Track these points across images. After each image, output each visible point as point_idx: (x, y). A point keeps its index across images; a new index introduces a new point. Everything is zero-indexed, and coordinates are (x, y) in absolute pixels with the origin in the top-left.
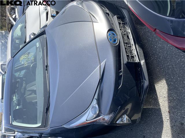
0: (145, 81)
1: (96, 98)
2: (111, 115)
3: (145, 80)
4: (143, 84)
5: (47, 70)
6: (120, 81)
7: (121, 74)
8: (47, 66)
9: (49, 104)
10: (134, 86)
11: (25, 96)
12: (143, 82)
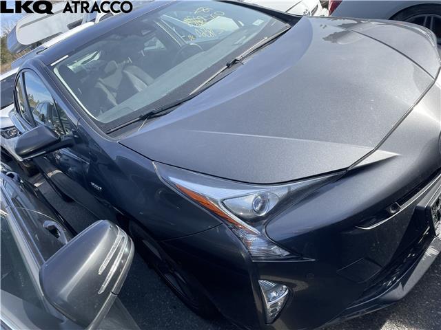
0: (400, 285)
1: (292, 189)
2: (277, 251)
3: (403, 285)
4: (389, 287)
5: (229, 66)
6: (374, 220)
7: (393, 212)
8: (235, 62)
9: (164, 112)
10: (380, 266)
11: (100, 79)
12: (393, 282)
